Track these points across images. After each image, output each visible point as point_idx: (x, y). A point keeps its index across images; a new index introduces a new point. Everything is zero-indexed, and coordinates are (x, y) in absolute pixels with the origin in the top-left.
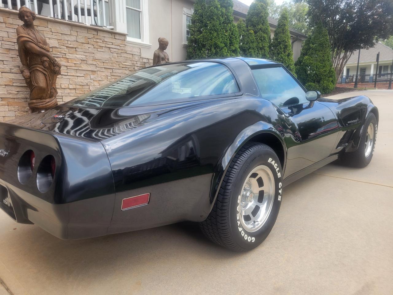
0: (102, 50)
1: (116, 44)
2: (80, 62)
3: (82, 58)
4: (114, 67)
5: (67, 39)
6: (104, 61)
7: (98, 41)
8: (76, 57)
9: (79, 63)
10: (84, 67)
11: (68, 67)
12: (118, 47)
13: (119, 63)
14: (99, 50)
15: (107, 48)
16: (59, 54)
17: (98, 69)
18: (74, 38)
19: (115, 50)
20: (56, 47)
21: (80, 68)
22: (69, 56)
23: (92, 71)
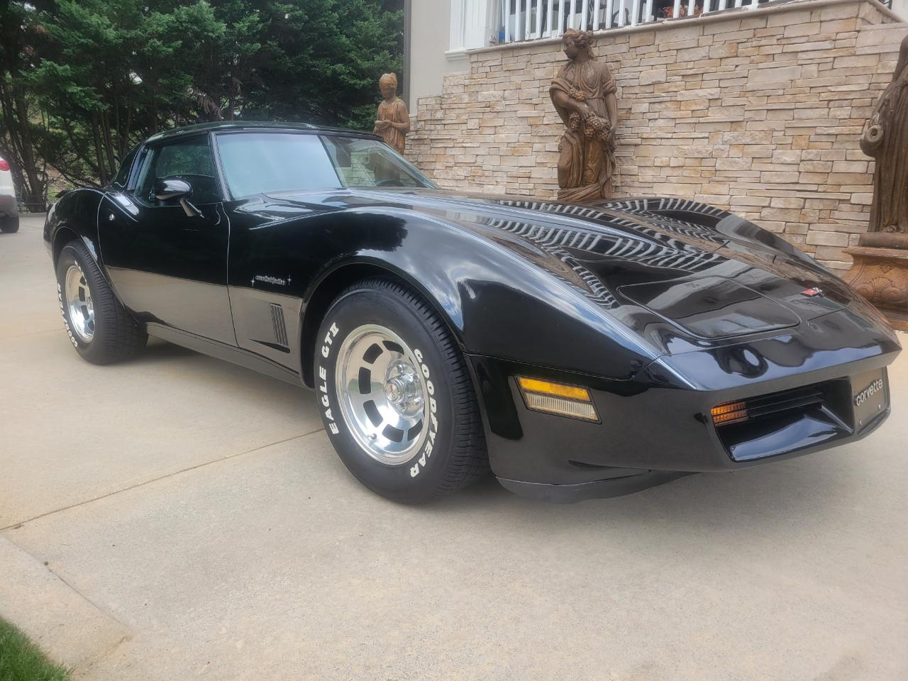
0: (772, 64)
1: (819, 37)
2: (707, 104)
3: (712, 95)
4: (798, 105)
5: (687, 59)
6: (770, 93)
7: (763, 42)
8: (697, 95)
9: (702, 107)
10: (715, 115)
11: (678, 121)
12: (827, 45)
13: (820, 90)
14: (761, 66)
15: (789, 56)
16: (663, 95)
17: (748, 115)
18: (702, 52)
19: (811, 55)
20: (659, 83)
21: (702, 120)
22: (684, 95)
23: (732, 122)
